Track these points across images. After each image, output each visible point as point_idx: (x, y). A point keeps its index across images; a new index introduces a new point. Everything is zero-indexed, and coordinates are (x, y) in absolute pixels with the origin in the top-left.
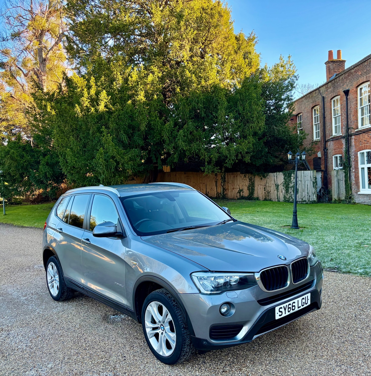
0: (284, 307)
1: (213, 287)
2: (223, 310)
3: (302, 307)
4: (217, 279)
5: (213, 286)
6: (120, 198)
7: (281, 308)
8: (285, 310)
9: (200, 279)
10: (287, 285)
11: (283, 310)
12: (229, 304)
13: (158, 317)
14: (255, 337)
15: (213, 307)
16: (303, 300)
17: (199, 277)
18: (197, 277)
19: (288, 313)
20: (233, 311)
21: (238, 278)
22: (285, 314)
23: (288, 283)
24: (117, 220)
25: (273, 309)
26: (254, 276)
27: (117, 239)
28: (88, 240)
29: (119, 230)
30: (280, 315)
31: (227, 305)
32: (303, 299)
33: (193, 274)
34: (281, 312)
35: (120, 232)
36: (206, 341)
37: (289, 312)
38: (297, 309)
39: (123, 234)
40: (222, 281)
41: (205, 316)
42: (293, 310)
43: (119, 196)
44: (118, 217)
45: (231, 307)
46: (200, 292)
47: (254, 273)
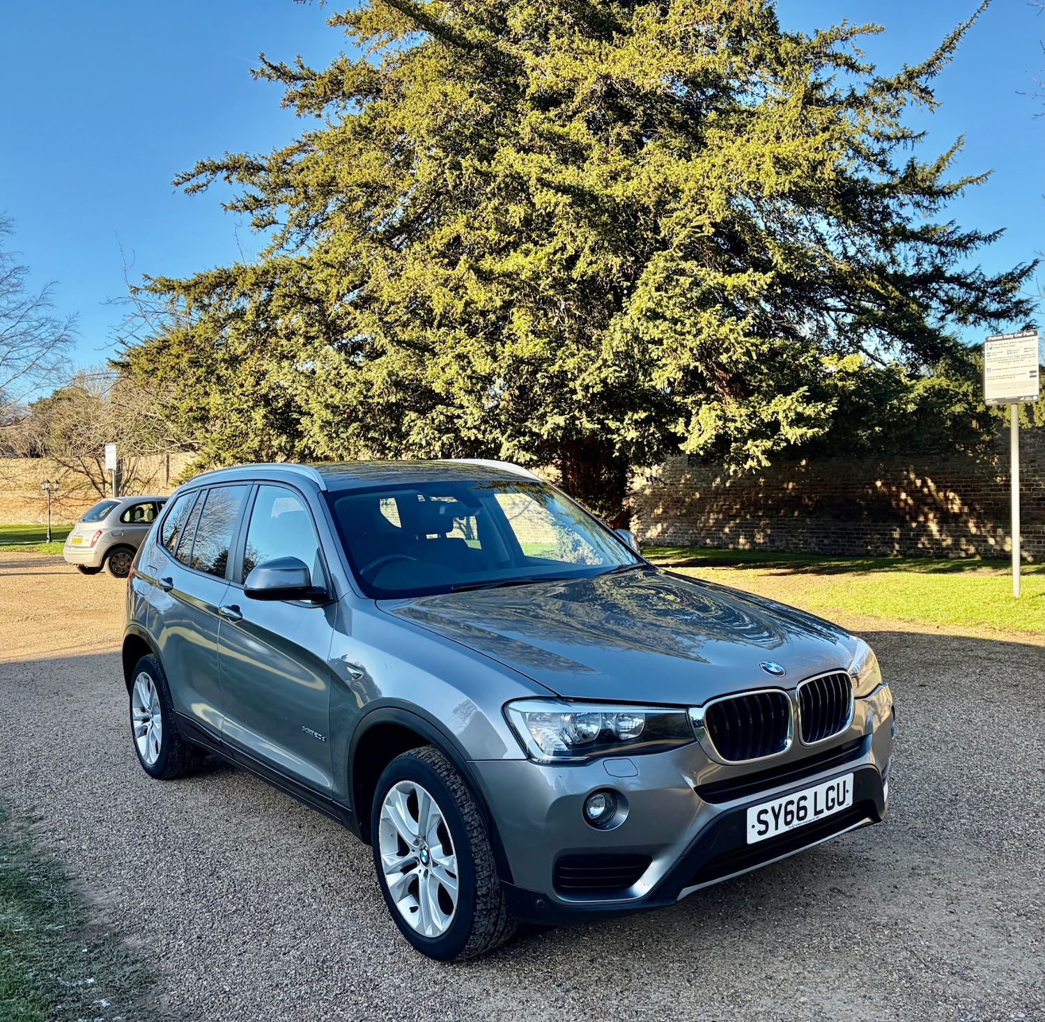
0: (773, 809)
1: (567, 745)
2: (596, 811)
3: (826, 813)
4: (580, 722)
5: (569, 741)
6: (324, 492)
7: (765, 812)
8: (776, 817)
9: (531, 719)
10: (784, 747)
11: (769, 818)
12: (613, 796)
13: (409, 828)
14: (686, 891)
15: (564, 802)
16: (830, 792)
17: (527, 715)
18: (523, 714)
19: (783, 829)
20: (622, 816)
21: (639, 721)
22: (777, 828)
23: (789, 742)
24: (315, 553)
25: (741, 814)
26: (687, 715)
27: (310, 605)
28: (235, 609)
29: (318, 582)
30: (760, 833)
31: (608, 795)
32: (832, 788)
33: (511, 705)
34: (766, 823)
35: (320, 589)
36: (544, 897)
37: (787, 823)
38: (811, 817)
39: (327, 592)
40: (594, 729)
41: (542, 825)
42: (799, 819)
43: (323, 488)
44: (317, 546)
45: (615, 804)
46: (530, 756)
47: (687, 707)
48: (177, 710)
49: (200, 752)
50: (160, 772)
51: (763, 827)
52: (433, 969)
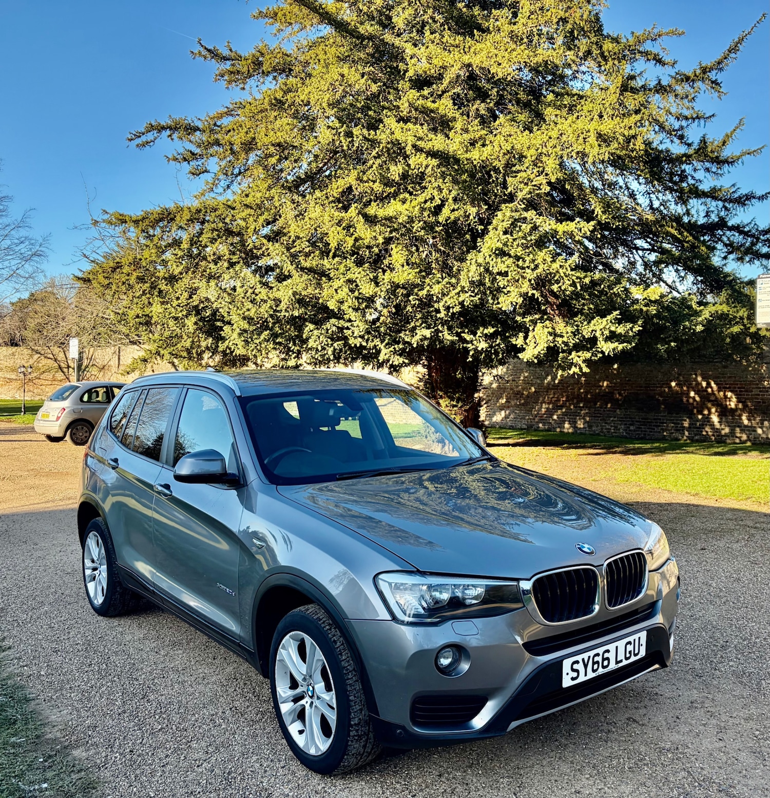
0: (583, 660)
1: (424, 608)
2: (445, 662)
3: (625, 663)
4: (434, 591)
5: (425, 605)
6: (238, 397)
7: (577, 662)
8: (586, 666)
9: (397, 587)
10: (593, 611)
11: (579, 667)
12: (459, 650)
13: (299, 668)
14: (514, 724)
15: (421, 654)
16: (628, 646)
17: (393, 585)
18: (390, 584)
19: (591, 675)
20: (465, 666)
21: (480, 590)
22: (586, 675)
23: (597, 608)
24: (230, 447)
25: (558, 664)
26: (518, 586)
27: (226, 487)
28: (167, 487)
29: (232, 469)
30: (573, 679)
31: (454, 649)
32: (629, 643)
33: (381, 576)
34: (577, 671)
35: (234, 475)
36: (403, 728)
37: (594, 671)
38: (613, 666)
39: (239, 477)
40: (445, 596)
41: (402, 672)
42: (604, 667)
43: (238, 394)
44: (232, 440)
45: (460, 656)
46: (394, 618)
47: (518, 580)
48: (119, 563)
49: (136, 596)
50: (105, 611)
51: (575, 675)
52: (316, 781)
